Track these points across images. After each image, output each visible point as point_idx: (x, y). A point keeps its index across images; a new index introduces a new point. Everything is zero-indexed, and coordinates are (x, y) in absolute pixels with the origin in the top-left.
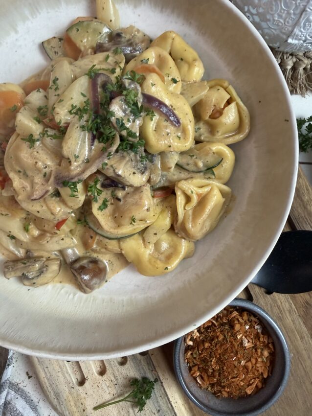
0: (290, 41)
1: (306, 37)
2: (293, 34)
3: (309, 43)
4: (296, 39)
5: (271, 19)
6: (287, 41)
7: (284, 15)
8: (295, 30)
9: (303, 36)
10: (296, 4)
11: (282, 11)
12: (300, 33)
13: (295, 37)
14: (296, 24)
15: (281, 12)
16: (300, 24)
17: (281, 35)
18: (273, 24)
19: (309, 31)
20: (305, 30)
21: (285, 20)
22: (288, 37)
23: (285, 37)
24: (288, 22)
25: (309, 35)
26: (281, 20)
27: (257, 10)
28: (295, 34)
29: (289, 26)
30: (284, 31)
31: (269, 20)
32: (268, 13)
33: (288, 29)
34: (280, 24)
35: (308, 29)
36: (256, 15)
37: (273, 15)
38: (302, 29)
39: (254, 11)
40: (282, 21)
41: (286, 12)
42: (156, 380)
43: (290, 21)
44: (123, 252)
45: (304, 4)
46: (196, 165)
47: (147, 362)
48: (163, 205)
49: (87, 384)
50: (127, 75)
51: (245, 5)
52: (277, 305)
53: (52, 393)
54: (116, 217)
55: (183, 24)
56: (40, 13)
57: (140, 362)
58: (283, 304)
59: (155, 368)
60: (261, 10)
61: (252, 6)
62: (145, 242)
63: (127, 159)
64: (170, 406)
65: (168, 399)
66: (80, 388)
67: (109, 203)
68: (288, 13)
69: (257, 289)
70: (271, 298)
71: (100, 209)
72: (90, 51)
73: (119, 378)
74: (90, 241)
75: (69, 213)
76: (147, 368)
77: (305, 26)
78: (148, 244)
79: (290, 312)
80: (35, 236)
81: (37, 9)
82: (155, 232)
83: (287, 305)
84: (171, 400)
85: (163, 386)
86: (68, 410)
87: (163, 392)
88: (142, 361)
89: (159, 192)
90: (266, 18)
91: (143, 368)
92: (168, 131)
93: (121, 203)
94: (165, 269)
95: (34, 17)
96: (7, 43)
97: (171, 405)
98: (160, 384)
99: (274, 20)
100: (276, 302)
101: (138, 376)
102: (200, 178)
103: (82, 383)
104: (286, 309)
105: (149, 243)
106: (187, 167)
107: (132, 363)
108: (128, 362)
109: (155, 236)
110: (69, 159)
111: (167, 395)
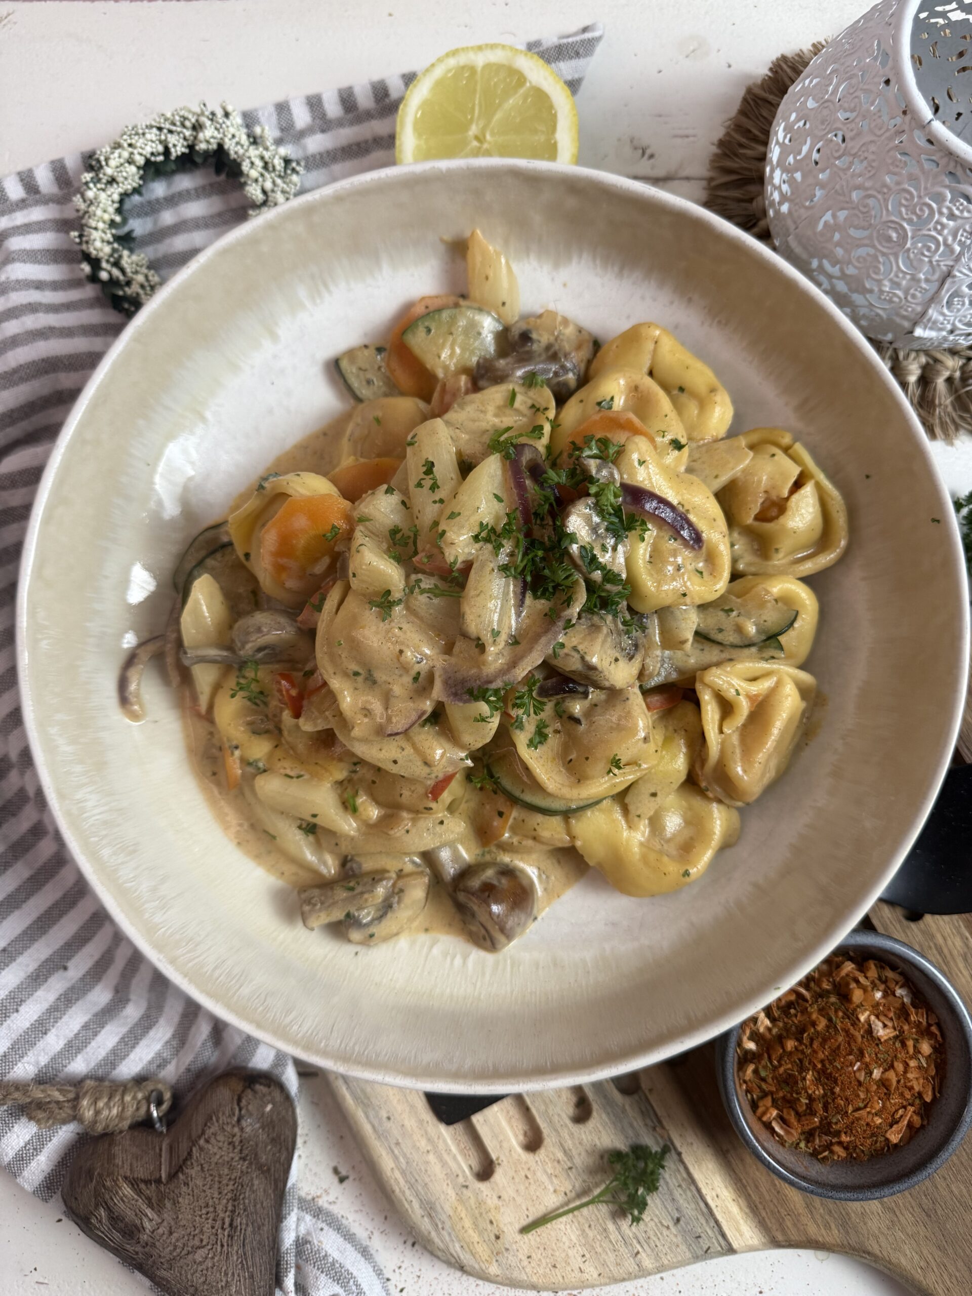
0: (919, 332)
1: (953, 324)
2: (925, 320)
3: (961, 335)
4: (931, 329)
5: (876, 289)
6: (912, 332)
7: (904, 283)
8: (930, 311)
9: (949, 323)
10: (930, 262)
11: (901, 275)
12: (941, 318)
13: (930, 325)
14: (933, 299)
15: (897, 276)
16: (942, 300)
17: (898, 320)
18: (880, 298)
19: (961, 313)
20: (952, 312)
21: (906, 292)
22: (915, 324)
23: (906, 324)
24: (914, 296)
25: (960, 321)
26: (897, 292)
27: (842, 270)
28: (929, 320)
29: (916, 304)
30: (905, 313)
31: (871, 291)
32: (869, 276)
33: (913, 310)
34: (896, 299)
35: (959, 310)
36: (838, 278)
37: (879, 282)
38: (945, 311)
39: (835, 271)
40: (899, 293)
41: (908, 277)
42: (666, 1150)
43: (919, 295)
44: (578, 844)
45: (951, 263)
46: (739, 629)
47: (640, 1109)
48: (666, 727)
49: (499, 1176)
50: (591, 449)
51: (812, 256)
52: (935, 945)
53: (416, 1205)
54: (571, 760)
55: (672, 303)
56: (330, 292)
57: (624, 1111)
58: (950, 943)
59: (660, 1122)
60: (850, 271)
61: (830, 262)
62: (631, 816)
63: (605, 630)
64: (702, 1205)
65: (699, 1191)
66: (483, 1186)
67: (549, 731)
68: (915, 279)
69: (886, 911)
70: (921, 930)
71: (531, 744)
72: (463, 380)
73: (574, 1153)
74: (495, 824)
75: (461, 759)
76: (641, 1123)
77: (949, 304)
78: (636, 819)
79: (965, 959)
80: (371, 822)
81: (326, 285)
82: (653, 791)
83: (958, 942)
84: (704, 1191)
85: (682, 1161)
86: (459, 1241)
87: (685, 1175)
88: (627, 1107)
89: (656, 698)
90: (864, 286)
91: (631, 1125)
92: (679, 560)
93: (582, 728)
94: (684, 876)
95: (318, 301)
96: (253, 367)
97: (707, 1204)
98: (675, 1157)
99: (881, 292)
100: (932, 937)
101: (621, 1144)
102: (750, 658)
103: (486, 1171)
104: (955, 953)
105: (639, 816)
106: (719, 637)
107: (604, 1116)
108: (595, 1114)
109: (653, 799)
110: (479, 639)
111: (693, 1181)
